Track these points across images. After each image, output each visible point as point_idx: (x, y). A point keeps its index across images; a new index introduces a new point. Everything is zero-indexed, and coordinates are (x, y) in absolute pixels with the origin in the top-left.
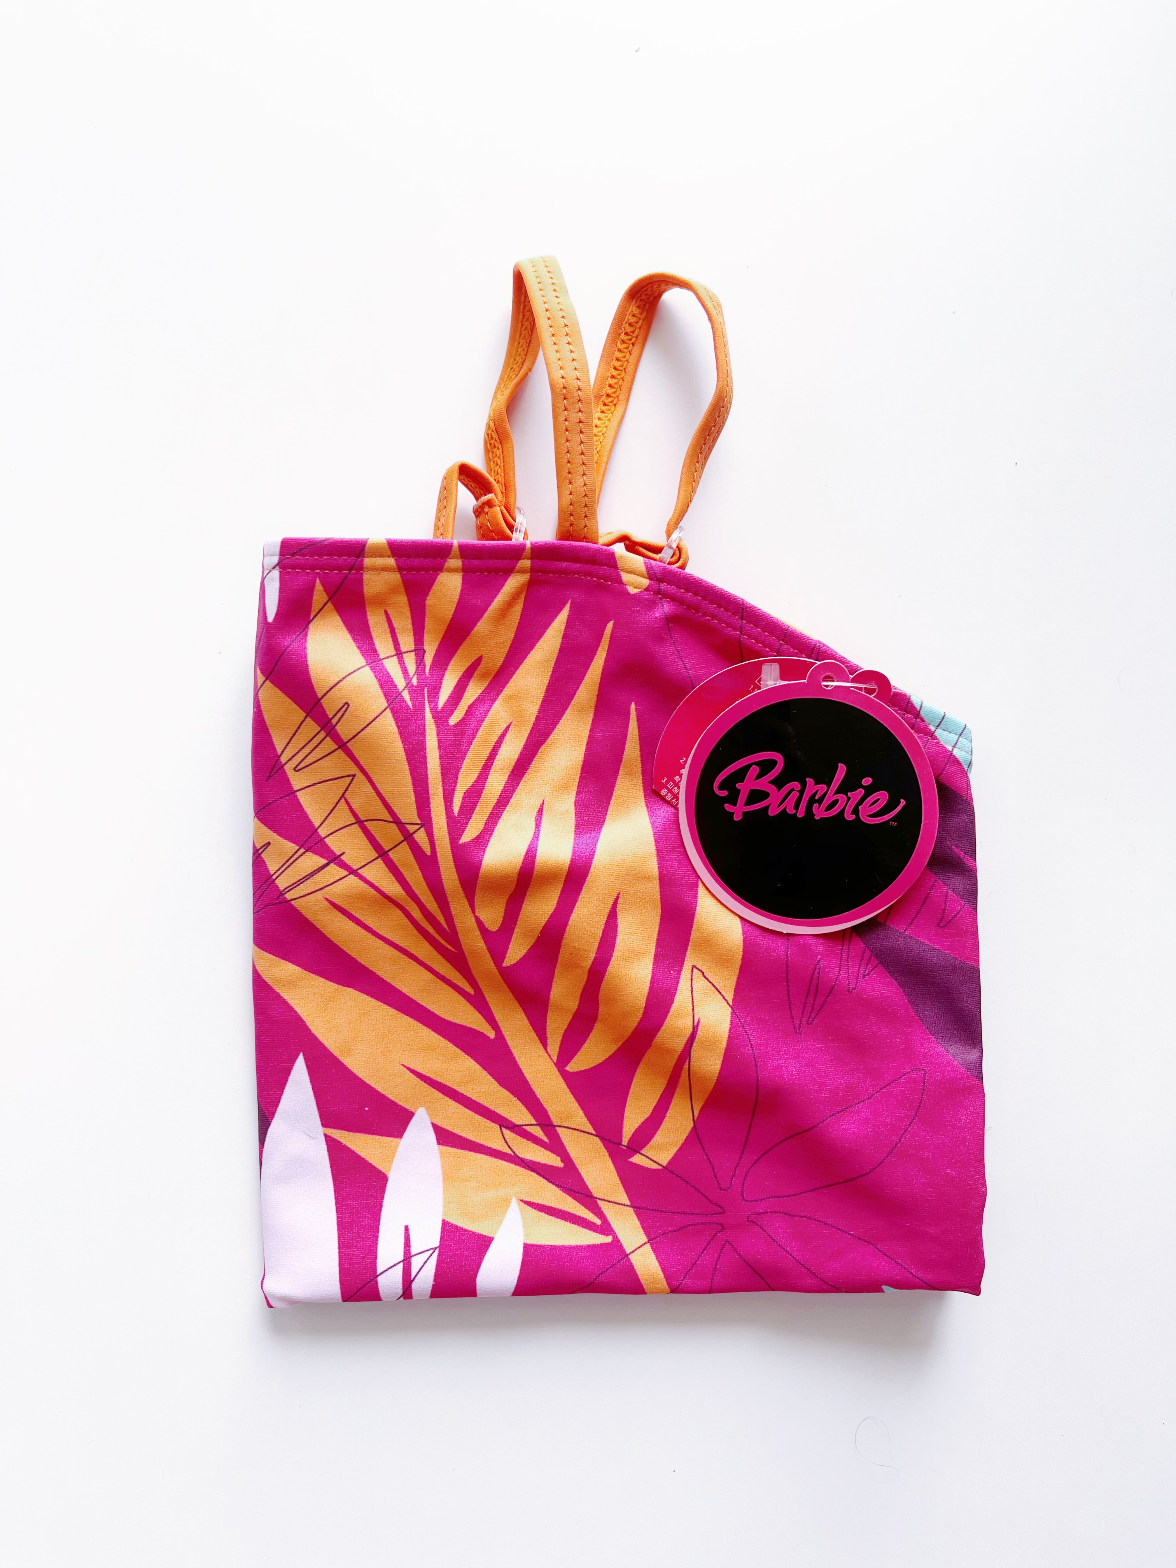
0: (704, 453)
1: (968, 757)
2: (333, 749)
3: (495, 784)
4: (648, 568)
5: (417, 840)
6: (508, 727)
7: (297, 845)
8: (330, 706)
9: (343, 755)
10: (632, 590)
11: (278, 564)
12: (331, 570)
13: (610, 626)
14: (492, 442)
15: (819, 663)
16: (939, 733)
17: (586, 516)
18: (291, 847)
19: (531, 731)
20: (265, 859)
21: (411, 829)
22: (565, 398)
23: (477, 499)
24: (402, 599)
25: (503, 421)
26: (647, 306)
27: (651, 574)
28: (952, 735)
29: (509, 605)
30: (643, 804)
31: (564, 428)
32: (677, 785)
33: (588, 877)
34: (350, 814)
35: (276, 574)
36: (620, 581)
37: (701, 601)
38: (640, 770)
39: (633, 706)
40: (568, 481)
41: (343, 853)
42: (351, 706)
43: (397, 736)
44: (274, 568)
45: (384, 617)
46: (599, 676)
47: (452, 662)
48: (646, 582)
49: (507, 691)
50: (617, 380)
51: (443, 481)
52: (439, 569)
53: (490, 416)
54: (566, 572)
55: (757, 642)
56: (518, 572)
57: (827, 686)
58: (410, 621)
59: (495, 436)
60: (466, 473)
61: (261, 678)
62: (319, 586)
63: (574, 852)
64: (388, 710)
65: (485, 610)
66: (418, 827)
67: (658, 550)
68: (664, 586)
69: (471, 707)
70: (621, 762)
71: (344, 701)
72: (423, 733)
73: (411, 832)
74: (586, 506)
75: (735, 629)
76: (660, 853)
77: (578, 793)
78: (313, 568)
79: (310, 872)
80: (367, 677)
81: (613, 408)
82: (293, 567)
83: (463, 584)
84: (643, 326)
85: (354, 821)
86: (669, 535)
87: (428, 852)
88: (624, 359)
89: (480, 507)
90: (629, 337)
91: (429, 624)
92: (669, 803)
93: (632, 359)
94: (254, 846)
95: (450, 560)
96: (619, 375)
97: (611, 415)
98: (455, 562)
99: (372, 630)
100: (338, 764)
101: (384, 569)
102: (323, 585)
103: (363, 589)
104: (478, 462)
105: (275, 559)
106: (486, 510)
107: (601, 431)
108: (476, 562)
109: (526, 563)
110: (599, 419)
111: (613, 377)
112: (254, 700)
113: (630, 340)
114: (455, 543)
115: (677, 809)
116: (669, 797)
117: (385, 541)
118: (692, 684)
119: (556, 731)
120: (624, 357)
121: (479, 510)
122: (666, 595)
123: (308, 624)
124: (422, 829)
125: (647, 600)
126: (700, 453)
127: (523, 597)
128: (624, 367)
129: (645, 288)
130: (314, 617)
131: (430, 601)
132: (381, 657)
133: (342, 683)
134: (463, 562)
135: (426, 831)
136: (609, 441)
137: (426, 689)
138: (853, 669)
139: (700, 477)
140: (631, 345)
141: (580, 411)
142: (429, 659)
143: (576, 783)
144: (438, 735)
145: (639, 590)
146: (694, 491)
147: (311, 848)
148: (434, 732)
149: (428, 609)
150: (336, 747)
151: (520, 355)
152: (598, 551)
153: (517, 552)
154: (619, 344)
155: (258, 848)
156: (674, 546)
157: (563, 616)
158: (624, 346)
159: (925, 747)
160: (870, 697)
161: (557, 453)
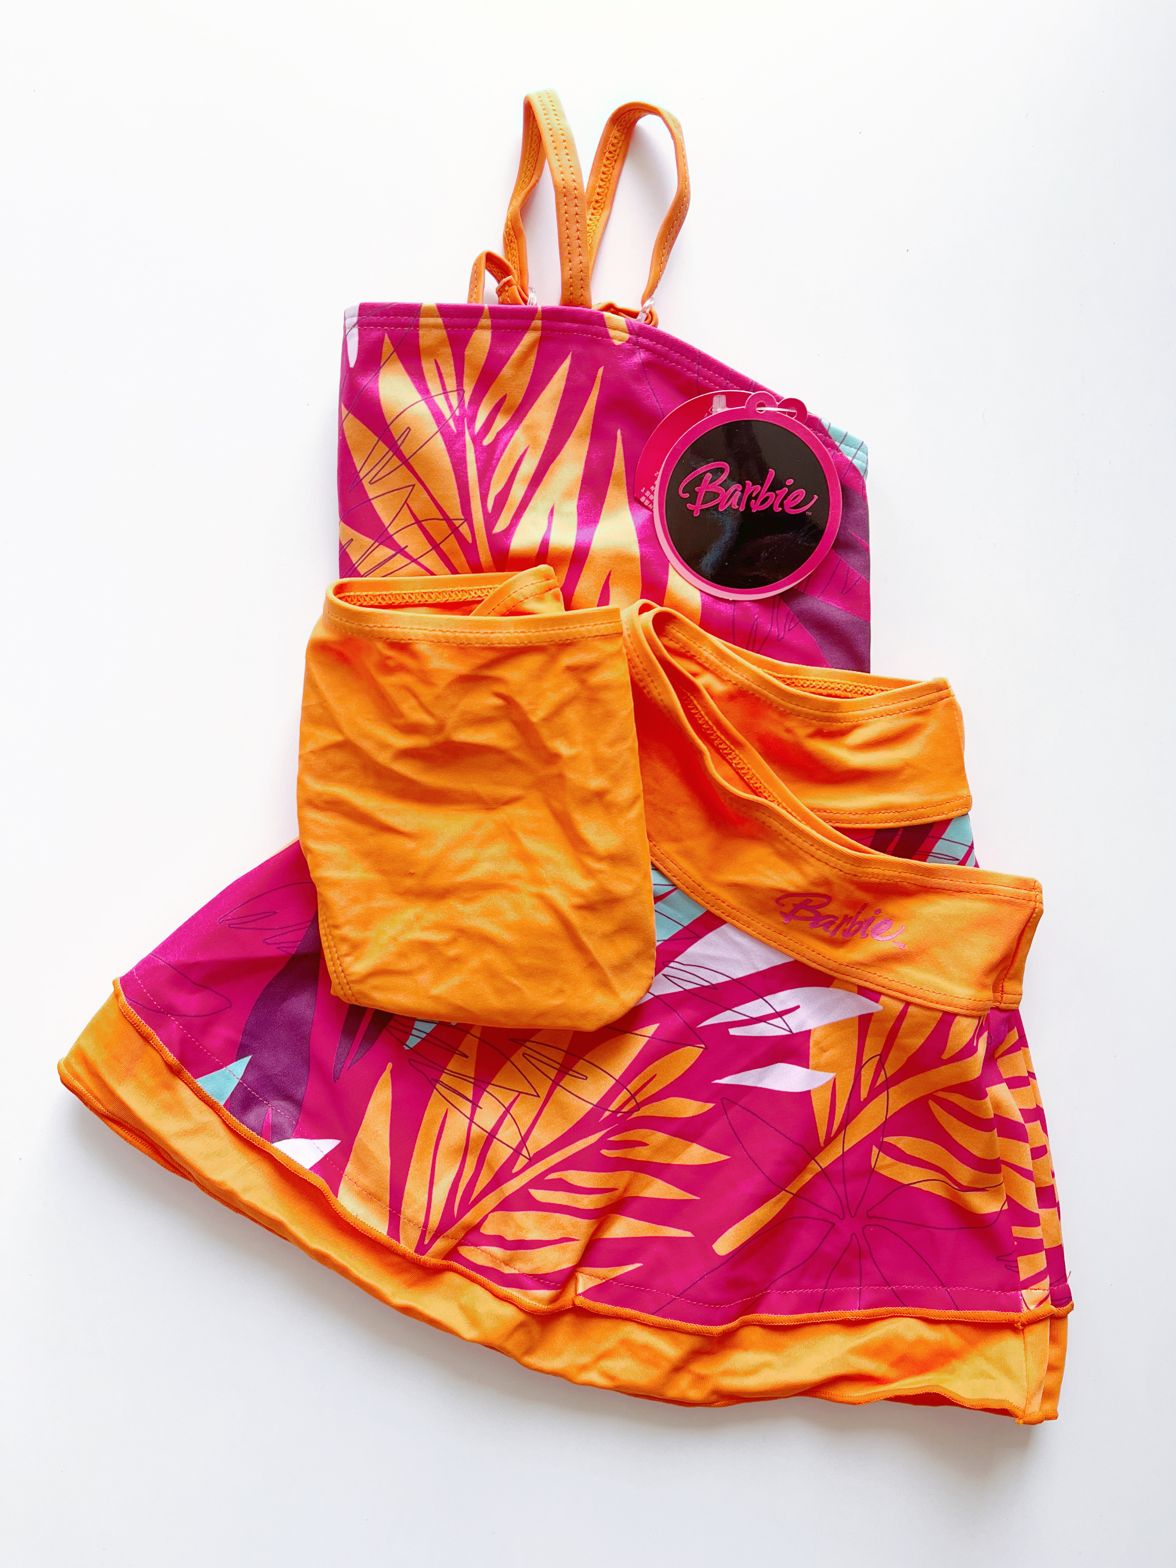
0: (669, 242)
1: (864, 465)
2: (398, 465)
3: (518, 492)
4: (629, 325)
5: (461, 531)
6: (526, 450)
7: (373, 539)
8: (396, 433)
9: (406, 469)
10: (617, 343)
11: (358, 322)
12: (396, 327)
13: (601, 370)
14: (510, 238)
15: (753, 394)
16: (842, 447)
17: (582, 287)
18: (368, 541)
19: (544, 452)
20: (348, 552)
21: (457, 523)
22: (565, 196)
23: (499, 281)
24: (448, 350)
25: (518, 220)
26: (626, 130)
27: (631, 330)
28: (852, 449)
29: (525, 356)
30: (628, 507)
31: (565, 219)
32: (652, 493)
33: (588, 558)
34: (411, 516)
35: (356, 331)
36: (607, 336)
37: (668, 351)
38: (625, 482)
39: (619, 432)
40: (568, 260)
41: (407, 546)
42: (412, 430)
43: (446, 453)
44: (354, 326)
45: (434, 366)
46: (594, 409)
47: (484, 400)
48: (627, 336)
49: (525, 422)
50: (603, 190)
51: (474, 266)
52: (474, 326)
53: (507, 217)
54: (570, 330)
55: (710, 382)
56: (532, 330)
57: (761, 411)
58: (453, 368)
59: (512, 233)
60: (491, 260)
61: (345, 412)
62: (387, 340)
63: (577, 540)
64: (439, 434)
65: (508, 359)
66: (462, 521)
67: (634, 315)
68: (641, 339)
69: (498, 434)
70: (610, 475)
71: (406, 426)
72: (464, 451)
73: (457, 526)
74: (582, 279)
75: (694, 372)
76: (641, 542)
77: (580, 499)
78: (383, 325)
79: (382, 560)
80: (422, 408)
81: (600, 211)
82: (369, 325)
83: (492, 338)
84: (623, 146)
85: (414, 522)
86: (643, 303)
87: (470, 540)
88: (608, 173)
89: (502, 287)
90: (612, 155)
91: (467, 370)
92: (647, 508)
93: (615, 172)
94: (340, 544)
95: (482, 320)
96: (605, 185)
97: (599, 217)
98: (486, 321)
99: (425, 374)
100: (402, 477)
101: (435, 327)
102: (390, 338)
103: (419, 343)
104: (498, 251)
105: (355, 320)
106: (507, 288)
107: (592, 229)
108: (502, 321)
109: (537, 323)
110: (590, 220)
111: (600, 187)
112: (339, 431)
113: (613, 157)
114: (486, 306)
115: (653, 512)
116: (647, 503)
117: (435, 305)
118: (663, 415)
119: (562, 453)
120: (609, 171)
121: (501, 290)
122: (643, 346)
123: (379, 370)
124: (466, 523)
125: (629, 349)
126: (666, 241)
127: (536, 350)
128: (609, 179)
129: (624, 116)
130: (383, 365)
131: (468, 352)
132: (433, 394)
133: (405, 413)
134: (492, 321)
135: (468, 524)
136: (598, 236)
137: (466, 419)
138: (778, 398)
139: (666, 261)
140: (614, 162)
141: (576, 206)
142: (467, 398)
143: (578, 492)
144: (475, 453)
145: (622, 342)
146: (662, 270)
147: (383, 541)
148: (473, 450)
149: (466, 358)
150: (401, 463)
151: (529, 170)
152: (592, 314)
153: (531, 313)
154: (604, 161)
155: (343, 544)
156: (648, 311)
157: (566, 364)
158: (609, 162)
159: (832, 458)
160: (791, 420)
161: (560, 238)
